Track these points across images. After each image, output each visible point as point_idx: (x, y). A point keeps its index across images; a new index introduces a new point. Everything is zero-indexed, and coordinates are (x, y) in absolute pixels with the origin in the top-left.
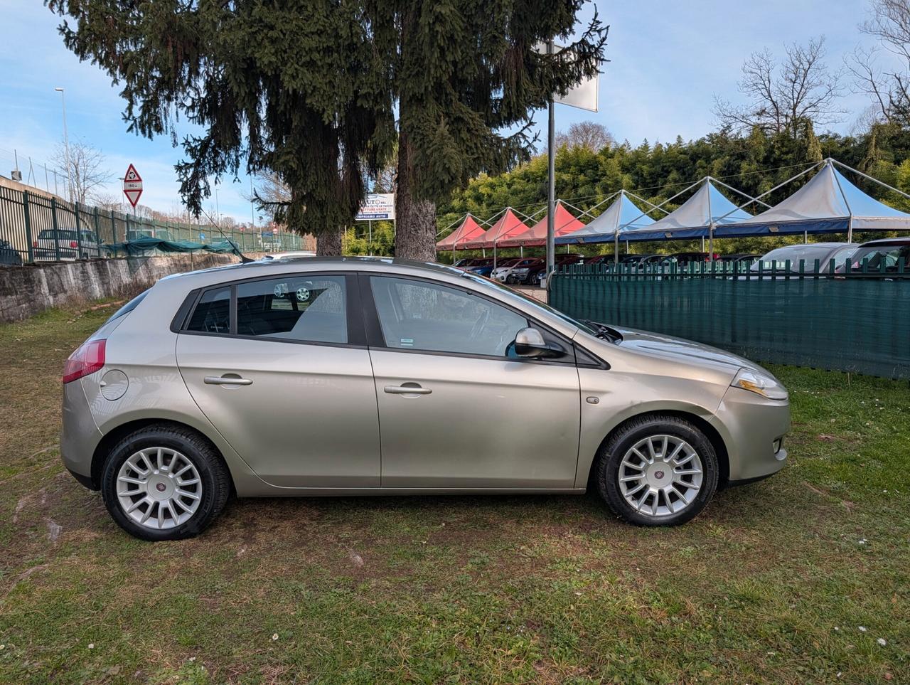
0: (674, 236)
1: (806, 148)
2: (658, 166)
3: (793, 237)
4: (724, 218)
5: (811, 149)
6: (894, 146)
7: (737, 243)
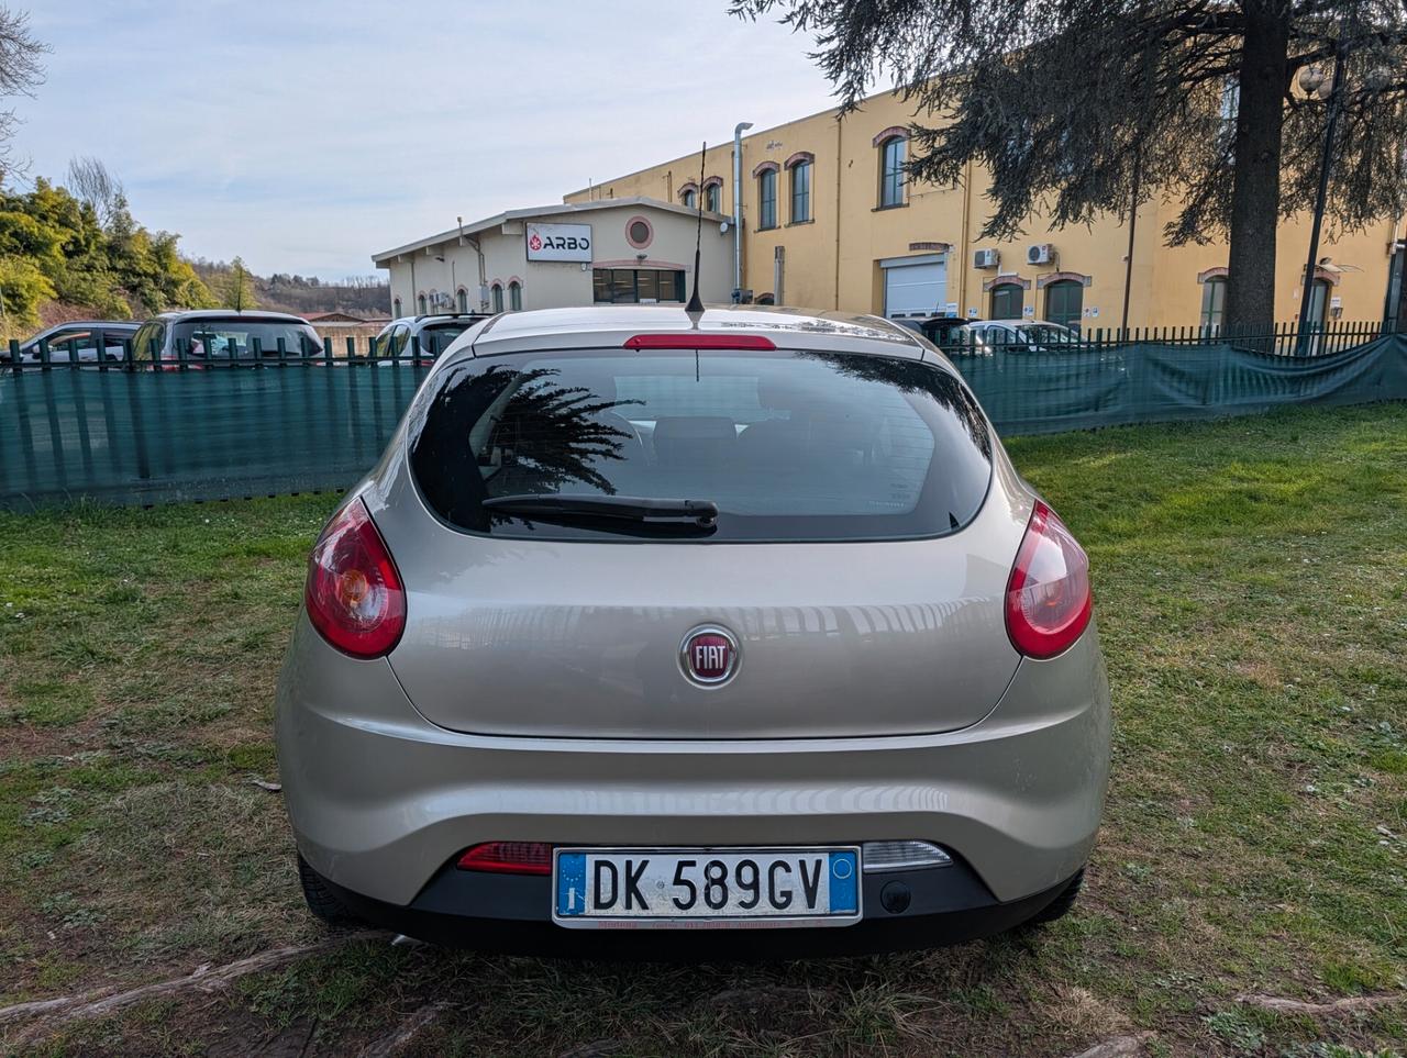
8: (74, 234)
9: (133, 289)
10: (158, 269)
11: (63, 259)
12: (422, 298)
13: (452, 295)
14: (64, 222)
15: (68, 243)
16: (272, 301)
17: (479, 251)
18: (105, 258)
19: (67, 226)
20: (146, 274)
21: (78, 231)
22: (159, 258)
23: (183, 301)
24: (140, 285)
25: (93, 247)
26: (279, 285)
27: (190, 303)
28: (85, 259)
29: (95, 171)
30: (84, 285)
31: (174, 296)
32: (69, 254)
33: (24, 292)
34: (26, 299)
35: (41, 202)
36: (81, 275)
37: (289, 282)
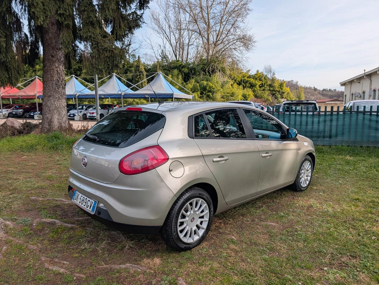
0: (105, 97)
1: (139, 66)
2: (77, 66)
3: (138, 99)
4: (126, 91)
5: (141, 67)
6: (164, 70)
7: (117, 101)
8: (262, 82)
9: (273, 95)
10: (280, 90)
11: (258, 88)
12: (352, 94)
13: (361, 94)
14: (260, 80)
15: (260, 84)
16: (322, 96)
17: (370, 80)
18: (268, 88)
19: (261, 81)
20: (277, 91)
21: (263, 82)
22: (281, 87)
23: (285, 97)
24: (275, 93)
25: (266, 85)
26: (324, 92)
27: (287, 97)
28: (263, 88)
29: (269, 67)
30: (262, 94)
31: (283, 96)
32: (260, 87)
33: (247, 97)
34: (248, 98)
35: (256, 76)
36: (262, 92)
37: (327, 91)
